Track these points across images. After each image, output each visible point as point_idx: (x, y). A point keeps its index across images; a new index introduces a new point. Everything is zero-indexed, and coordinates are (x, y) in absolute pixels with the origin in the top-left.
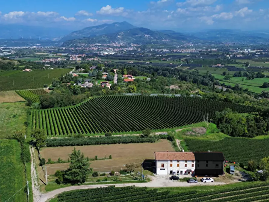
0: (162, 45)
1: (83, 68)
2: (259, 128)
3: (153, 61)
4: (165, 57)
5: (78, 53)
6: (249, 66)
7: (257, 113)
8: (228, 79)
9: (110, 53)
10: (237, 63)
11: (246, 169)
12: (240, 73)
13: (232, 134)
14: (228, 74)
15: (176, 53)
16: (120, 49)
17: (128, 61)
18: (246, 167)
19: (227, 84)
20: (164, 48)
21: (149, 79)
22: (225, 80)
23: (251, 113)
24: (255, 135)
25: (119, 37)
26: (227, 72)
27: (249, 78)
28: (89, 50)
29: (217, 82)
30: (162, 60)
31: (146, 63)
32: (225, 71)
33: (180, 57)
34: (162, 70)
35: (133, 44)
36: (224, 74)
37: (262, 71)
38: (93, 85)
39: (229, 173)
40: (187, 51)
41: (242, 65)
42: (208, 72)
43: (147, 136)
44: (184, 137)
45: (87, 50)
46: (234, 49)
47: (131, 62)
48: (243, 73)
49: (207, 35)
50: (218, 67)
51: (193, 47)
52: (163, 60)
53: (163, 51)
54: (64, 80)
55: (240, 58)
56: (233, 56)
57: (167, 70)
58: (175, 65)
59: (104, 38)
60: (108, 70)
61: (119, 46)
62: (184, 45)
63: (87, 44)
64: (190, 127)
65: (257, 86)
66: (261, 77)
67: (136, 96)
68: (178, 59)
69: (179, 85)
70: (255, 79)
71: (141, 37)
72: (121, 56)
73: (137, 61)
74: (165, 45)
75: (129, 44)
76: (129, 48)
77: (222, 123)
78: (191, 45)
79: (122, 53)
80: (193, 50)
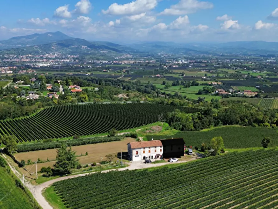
0: (101, 56)
1: (22, 80)
2: (203, 124)
3: (94, 73)
4: (106, 68)
5: (7, 65)
6: (184, 76)
7: (199, 113)
8: (168, 88)
9: (46, 65)
10: (174, 73)
11: (199, 151)
12: (178, 82)
13: (182, 130)
14: (168, 84)
15: (116, 64)
16: (56, 60)
17: (66, 73)
18: (200, 150)
19: (167, 93)
20: (104, 60)
21: (97, 89)
22: (165, 89)
23: (195, 113)
24: (200, 129)
25: (53, 47)
26: (167, 82)
27: (186, 87)
28: (20, 62)
29: (158, 91)
30: (102, 71)
31: (87, 74)
32: (164, 81)
33: (121, 68)
34: (105, 81)
35: (69, 55)
36: (164, 83)
37: (196, 80)
38: (40, 96)
39: (188, 154)
40: (127, 62)
41: (178, 75)
42: (149, 82)
43: (113, 135)
44: (145, 134)
45: (18, 62)
46: (170, 60)
47: (70, 74)
48: (180, 82)
49: (144, 47)
50: (158, 77)
51: (131, 59)
52: (104, 72)
53: (102, 62)
54: (4, 93)
55: (176, 68)
56: (170, 67)
57: (110, 81)
58: (117, 76)
59: (36, 49)
60: (50, 82)
61: (54, 57)
62: (123, 56)
63: (16, 56)
64: (147, 127)
65: (193, 94)
66: (195, 86)
67: (90, 104)
68: (119, 70)
69: (127, 93)
70: (191, 87)
71: (77, 48)
72: (58, 68)
73: (77, 73)
74: (105, 57)
75: (65, 55)
76: (65, 60)
77: (173, 122)
78: (129, 56)
79: (59, 64)
80: (132, 61)
